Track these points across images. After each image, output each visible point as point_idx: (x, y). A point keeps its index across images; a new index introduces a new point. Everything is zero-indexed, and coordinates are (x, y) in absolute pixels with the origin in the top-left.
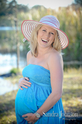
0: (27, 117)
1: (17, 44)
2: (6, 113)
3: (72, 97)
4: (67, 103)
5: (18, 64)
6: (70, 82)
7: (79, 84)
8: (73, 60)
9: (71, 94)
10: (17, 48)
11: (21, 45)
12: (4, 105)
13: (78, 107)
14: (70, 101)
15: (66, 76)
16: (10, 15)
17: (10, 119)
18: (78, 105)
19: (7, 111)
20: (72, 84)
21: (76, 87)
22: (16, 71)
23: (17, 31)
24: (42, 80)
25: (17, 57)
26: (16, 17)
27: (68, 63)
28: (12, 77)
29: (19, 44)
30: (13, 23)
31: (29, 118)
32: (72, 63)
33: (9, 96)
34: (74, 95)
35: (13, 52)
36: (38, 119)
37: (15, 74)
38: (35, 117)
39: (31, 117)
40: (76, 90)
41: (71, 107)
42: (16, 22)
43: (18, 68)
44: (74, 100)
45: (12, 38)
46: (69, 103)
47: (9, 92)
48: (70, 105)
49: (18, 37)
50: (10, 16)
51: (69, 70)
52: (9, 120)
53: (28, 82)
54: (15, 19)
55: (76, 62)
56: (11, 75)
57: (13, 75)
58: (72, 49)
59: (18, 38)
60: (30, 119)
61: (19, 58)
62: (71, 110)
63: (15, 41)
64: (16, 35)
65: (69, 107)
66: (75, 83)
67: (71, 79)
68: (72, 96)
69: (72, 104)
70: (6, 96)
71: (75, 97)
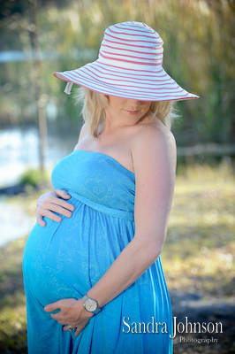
0: (58, 310)
1: (37, 98)
2: (9, 298)
3: (200, 249)
4: (186, 265)
5: (42, 158)
6: (193, 205)
7: (220, 211)
8: (203, 141)
9: (197, 239)
10: (37, 113)
11: (48, 102)
12: (4, 278)
13: (219, 278)
14: (196, 261)
15: (181, 189)
16: (14, 17)
17: (21, 316)
18: (219, 271)
19: (12, 292)
20: (202, 209)
21: (211, 219)
22: (36, 178)
23: (37, 63)
24: (106, 196)
25: (40, 136)
26: (33, 21)
27: (189, 152)
28: (27, 196)
29: (43, 100)
30: (25, 38)
31: (65, 314)
32: (199, 149)
33: (18, 251)
34: (206, 242)
35: (28, 124)
36: (91, 315)
37: (36, 187)
38: (82, 308)
39: (70, 308)
40: (211, 228)
41: (199, 278)
42: (32, 35)
43: (42, 168)
44: (205, 256)
45: (23, 82)
46: (193, 265)
47: (18, 239)
48: (194, 272)
49: (39, 78)
50: (14, 20)
51: (190, 172)
52: (18, 321)
53: (65, 204)
54: (31, 28)
55: (212, 149)
56: (22, 188)
57: (29, 188)
58: (200, 109)
59: (42, 83)
60: (66, 317)
61: (46, 140)
62: (199, 284)
63: (33, 91)
64: (33, 74)
65: (192, 277)
66: (210, 208)
67: (198, 196)
68: (200, 246)
69: (200, 268)
70: (10, 249)
71: (210, 247)
